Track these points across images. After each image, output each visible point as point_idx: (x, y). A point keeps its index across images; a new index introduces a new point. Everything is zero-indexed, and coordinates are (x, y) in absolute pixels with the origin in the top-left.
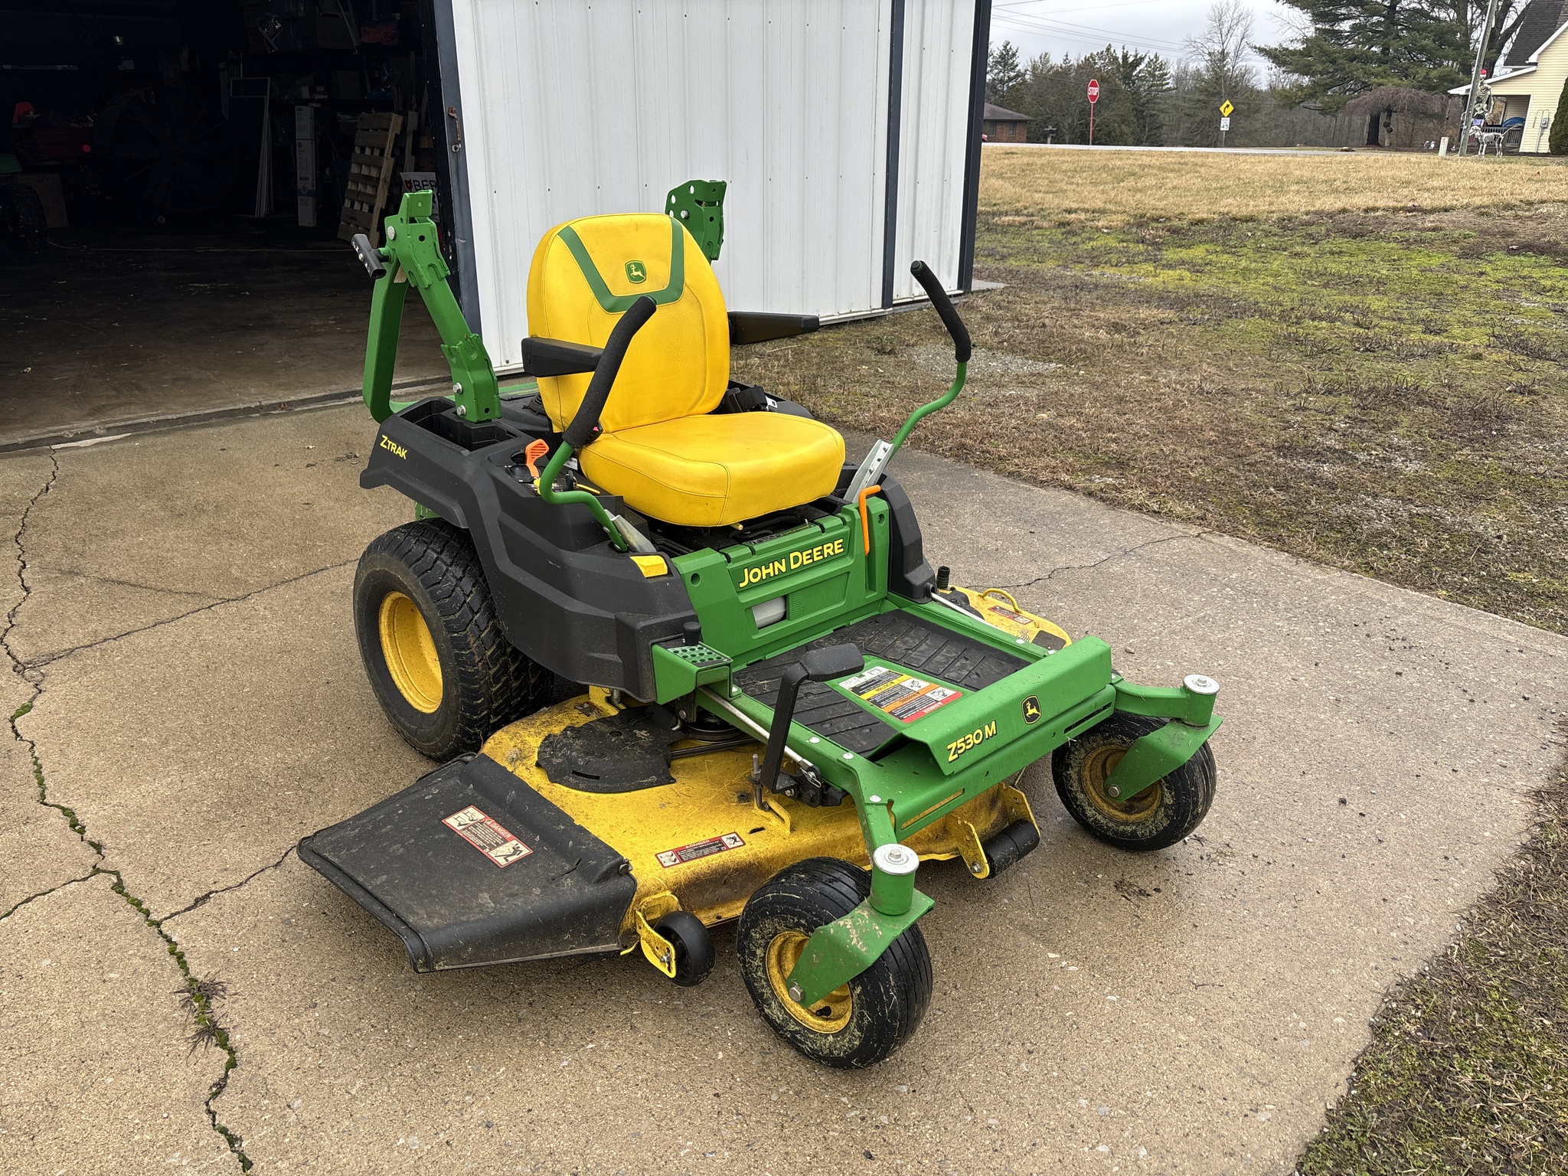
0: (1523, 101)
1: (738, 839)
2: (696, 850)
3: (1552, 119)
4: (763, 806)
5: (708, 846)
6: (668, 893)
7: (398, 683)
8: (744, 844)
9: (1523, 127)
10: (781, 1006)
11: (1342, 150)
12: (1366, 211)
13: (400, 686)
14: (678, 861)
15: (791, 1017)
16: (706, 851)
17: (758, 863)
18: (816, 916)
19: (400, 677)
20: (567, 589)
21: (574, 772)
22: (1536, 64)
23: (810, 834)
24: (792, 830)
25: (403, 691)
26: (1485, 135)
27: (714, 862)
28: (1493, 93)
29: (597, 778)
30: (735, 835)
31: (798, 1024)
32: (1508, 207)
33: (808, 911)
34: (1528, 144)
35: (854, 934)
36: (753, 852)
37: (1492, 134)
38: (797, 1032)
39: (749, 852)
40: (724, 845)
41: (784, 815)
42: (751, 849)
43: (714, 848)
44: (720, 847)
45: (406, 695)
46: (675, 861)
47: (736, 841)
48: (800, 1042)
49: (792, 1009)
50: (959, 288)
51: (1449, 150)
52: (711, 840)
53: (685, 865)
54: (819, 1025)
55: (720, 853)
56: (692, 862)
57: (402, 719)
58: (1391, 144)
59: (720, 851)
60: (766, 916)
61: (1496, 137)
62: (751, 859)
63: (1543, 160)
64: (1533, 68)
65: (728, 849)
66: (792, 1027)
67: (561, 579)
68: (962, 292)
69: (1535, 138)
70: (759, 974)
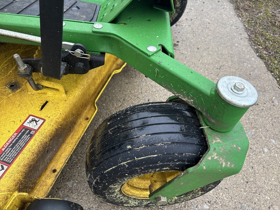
1: (37, 119)
2: (12, 147)
4: (38, 87)
5: (20, 138)
6: (16, 194)
8: (45, 120)
14: (5, 167)
16: (21, 143)
17: (61, 125)
23: (77, 89)
24: (66, 92)
27: (34, 147)
30: (31, 118)
36: (54, 121)
39: (52, 124)
40: (31, 130)
42: (52, 121)
43: (25, 137)
44: (29, 133)
46: (3, 168)
47: (36, 121)
49: (141, 196)
52: (18, 131)
53: (14, 165)
55: (34, 138)
56: (17, 159)
59: (32, 136)
62: (55, 126)
65: (36, 131)
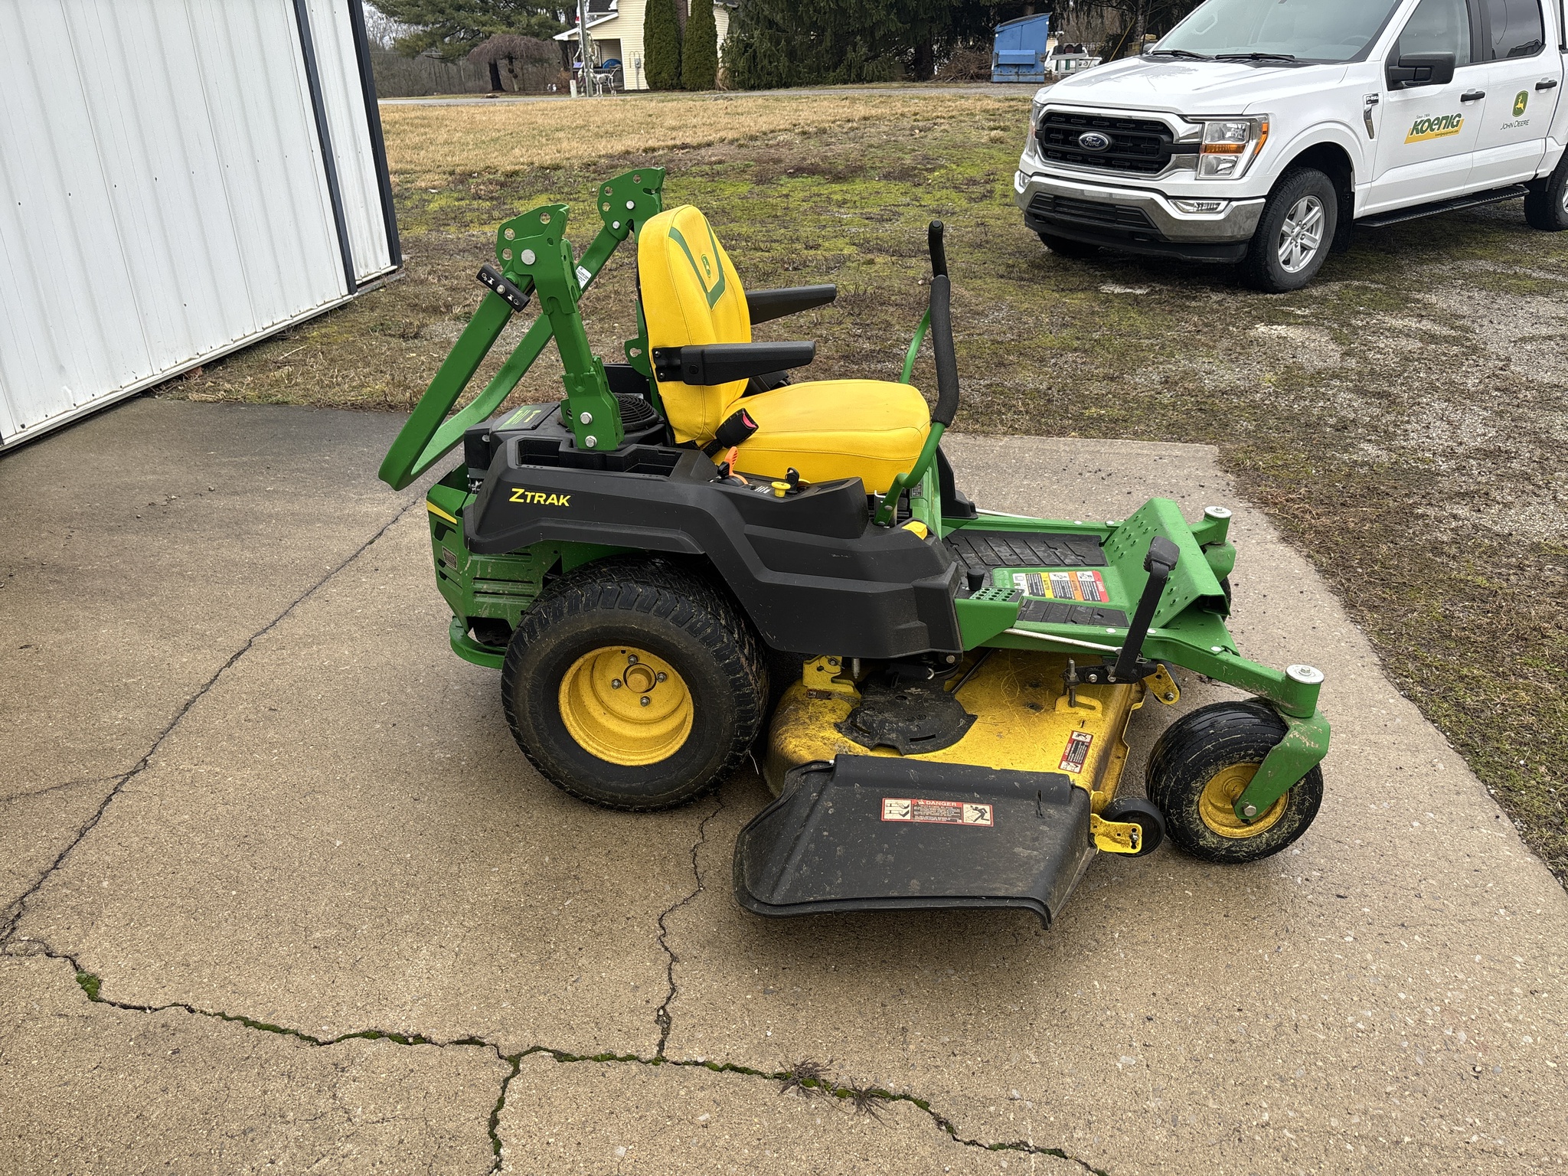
0: (615, 44)
1: (1084, 734)
2: (1074, 753)
3: (643, 60)
5: (1076, 747)
7: (589, 749)
8: (1091, 736)
9: (622, 68)
10: (1213, 833)
11: (488, 97)
12: (645, 151)
13: (594, 752)
15: (1222, 837)
18: (1261, 742)
19: (591, 743)
20: (862, 575)
21: (912, 740)
22: (616, 11)
24: (1103, 712)
25: (600, 755)
26: (598, 76)
28: (594, 38)
29: (934, 736)
31: (1229, 839)
32: (753, 138)
33: (1253, 741)
34: (630, 83)
35: (1304, 740)
37: (603, 75)
38: (1231, 846)
40: (1082, 742)
41: (1095, 703)
43: (1081, 747)
45: (606, 758)
47: (1084, 736)
48: (1236, 852)
50: (393, 263)
51: (579, 92)
52: (1070, 742)
54: (1247, 832)
55: (1091, 748)
56: (1086, 761)
57: (614, 784)
58: (520, 89)
59: (1087, 746)
60: (1211, 764)
61: (607, 78)
63: (642, 95)
64: (615, 15)
65: (1089, 743)
66: (1226, 845)
67: (854, 567)
68: (396, 267)
69: (634, 77)
70: (1195, 816)
